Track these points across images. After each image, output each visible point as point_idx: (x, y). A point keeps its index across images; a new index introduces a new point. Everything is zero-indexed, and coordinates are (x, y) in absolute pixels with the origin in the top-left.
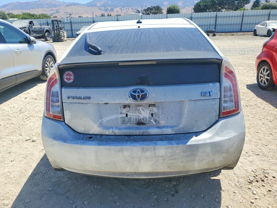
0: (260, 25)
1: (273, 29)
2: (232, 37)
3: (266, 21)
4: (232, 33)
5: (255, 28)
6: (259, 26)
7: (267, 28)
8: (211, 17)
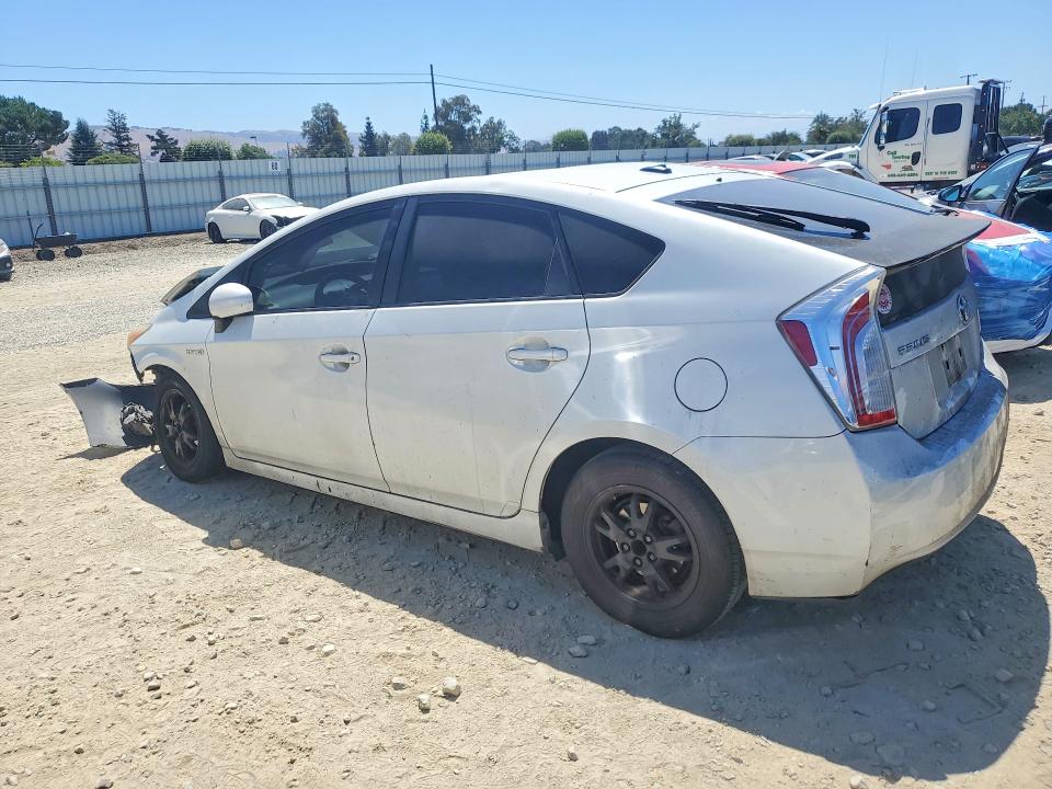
0: (226, 208)
1: (277, 217)
2: (134, 253)
3: (242, 196)
4: (129, 242)
5: (211, 220)
6: (218, 210)
7: (256, 218)
8: (24, 188)
